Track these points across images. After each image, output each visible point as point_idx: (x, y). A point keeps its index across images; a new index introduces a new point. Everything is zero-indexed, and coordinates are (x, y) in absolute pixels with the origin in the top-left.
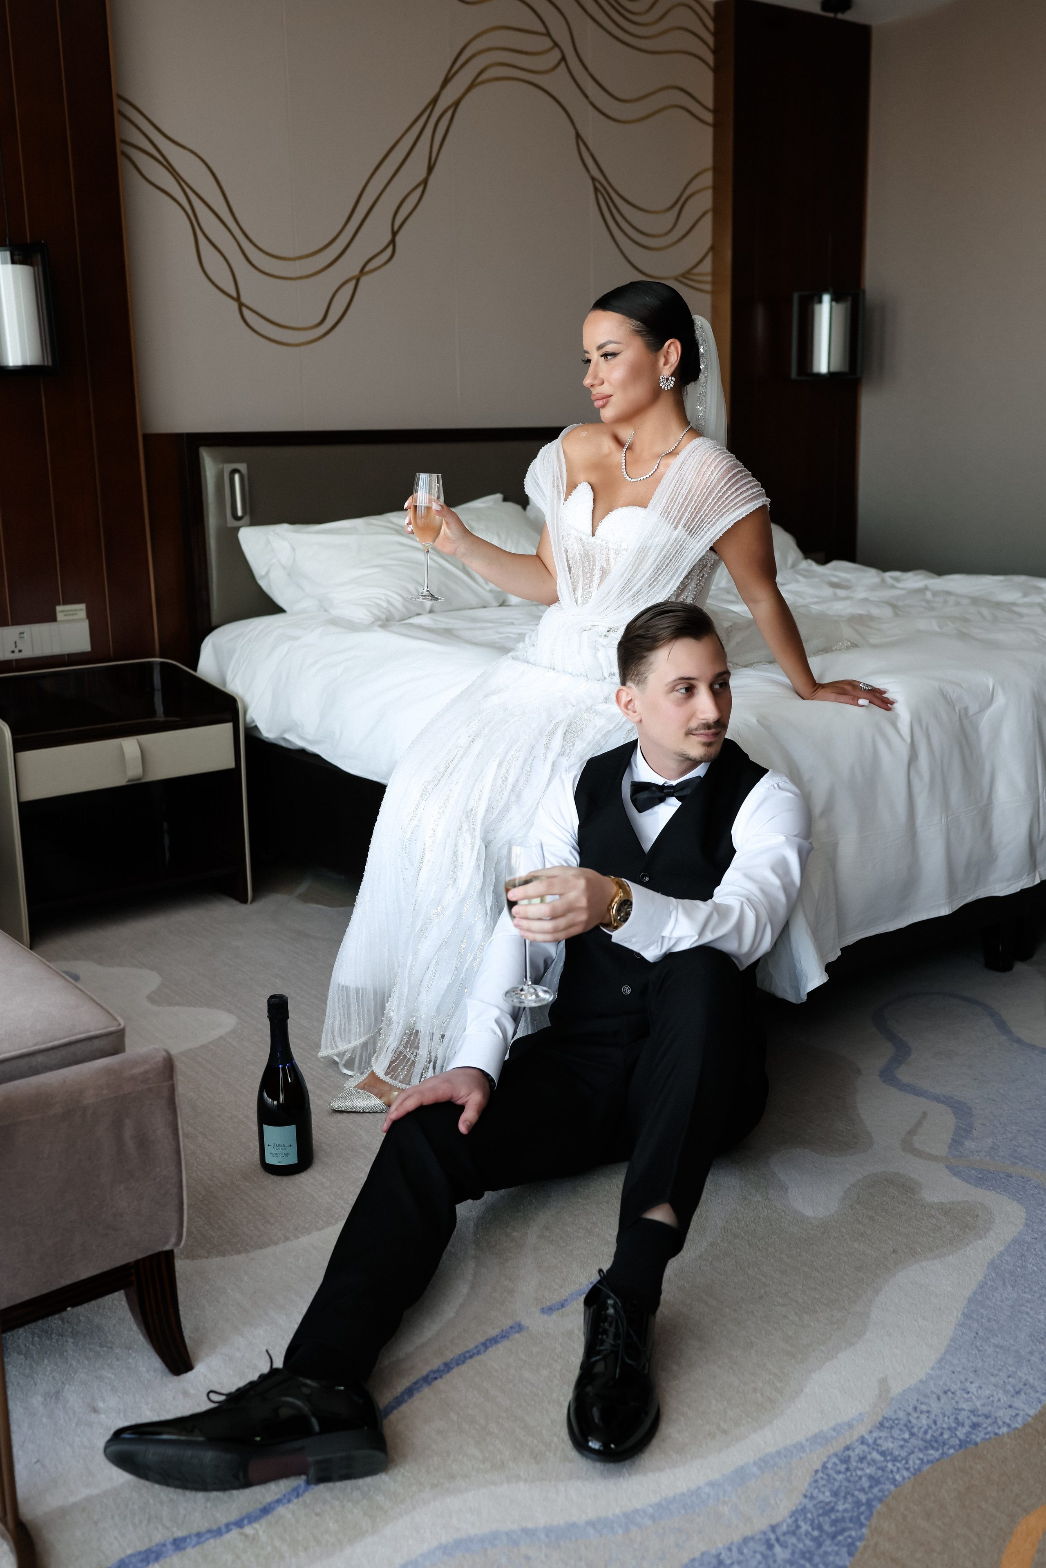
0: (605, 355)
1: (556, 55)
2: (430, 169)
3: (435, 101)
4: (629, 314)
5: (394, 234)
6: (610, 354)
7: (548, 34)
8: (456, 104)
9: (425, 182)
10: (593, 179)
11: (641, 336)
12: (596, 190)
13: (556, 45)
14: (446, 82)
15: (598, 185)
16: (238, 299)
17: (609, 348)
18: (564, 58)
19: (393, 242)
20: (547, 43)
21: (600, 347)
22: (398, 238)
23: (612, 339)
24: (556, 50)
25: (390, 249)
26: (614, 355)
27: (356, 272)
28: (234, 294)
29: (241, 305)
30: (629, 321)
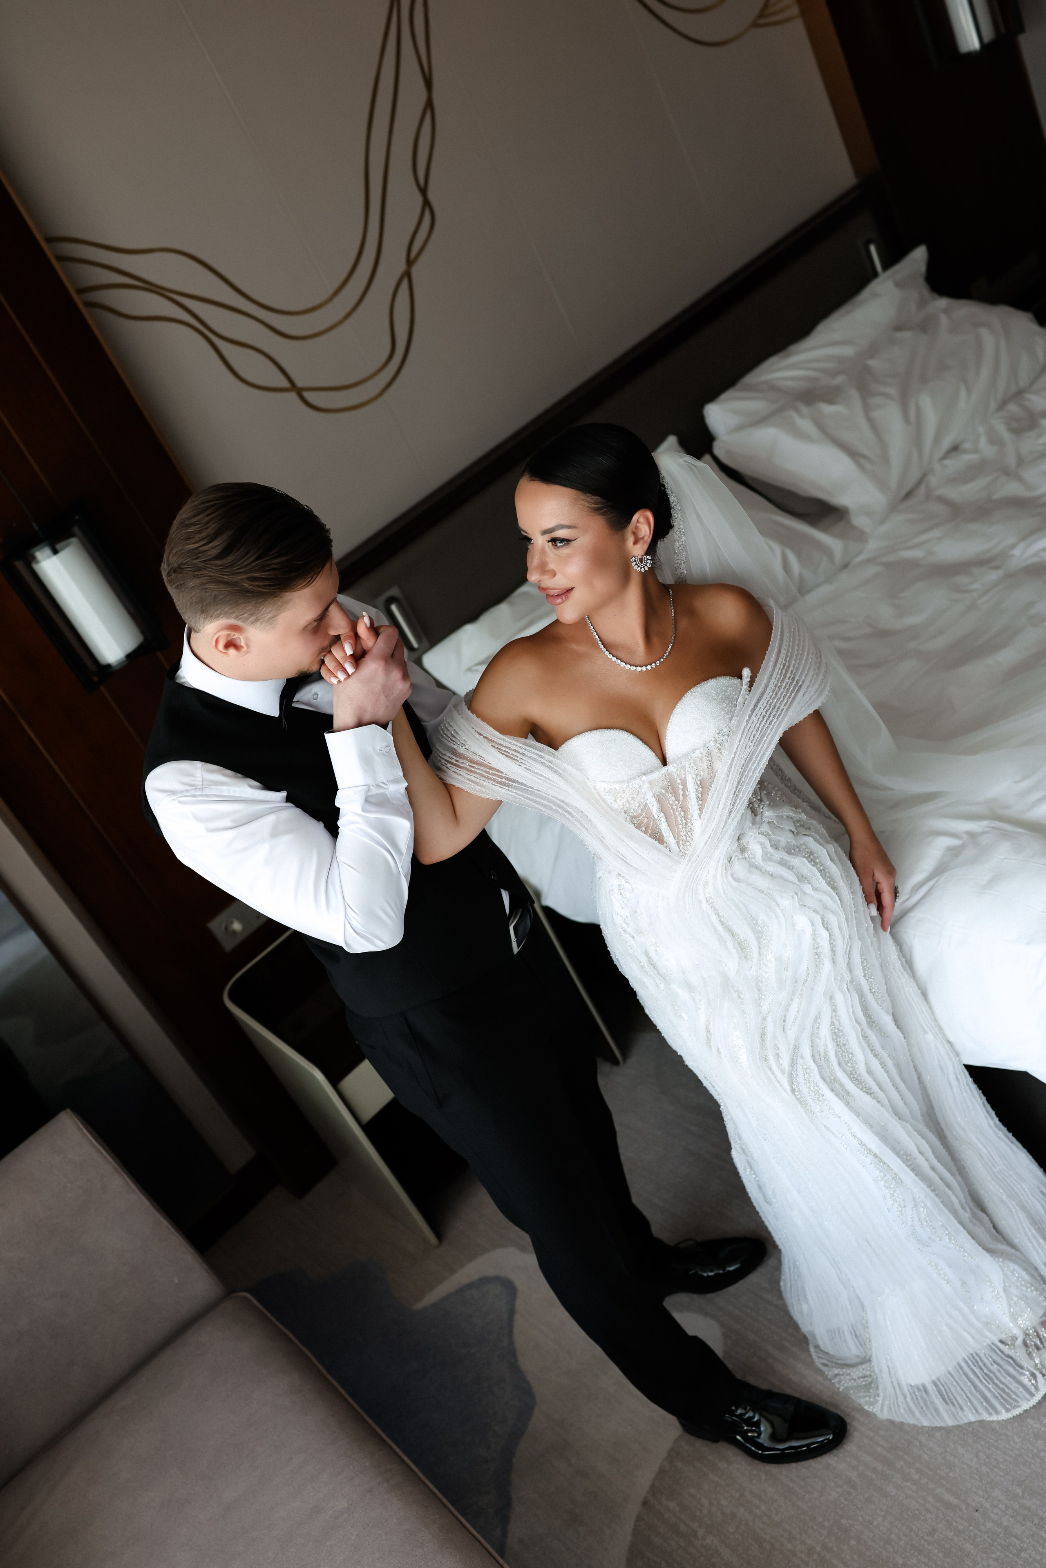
0: (554, 541)
2: (429, 83)
4: (582, 485)
5: (423, 191)
6: (562, 540)
9: (429, 104)
11: (603, 514)
16: (292, 387)
17: (561, 533)
19: (426, 203)
21: (545, 532)
22: (431, 195)
23: (563, 522)
25: (427, 213)
26: (567, 541)
27: (403, 267)
29: (299, 392)
30: (584, 498)
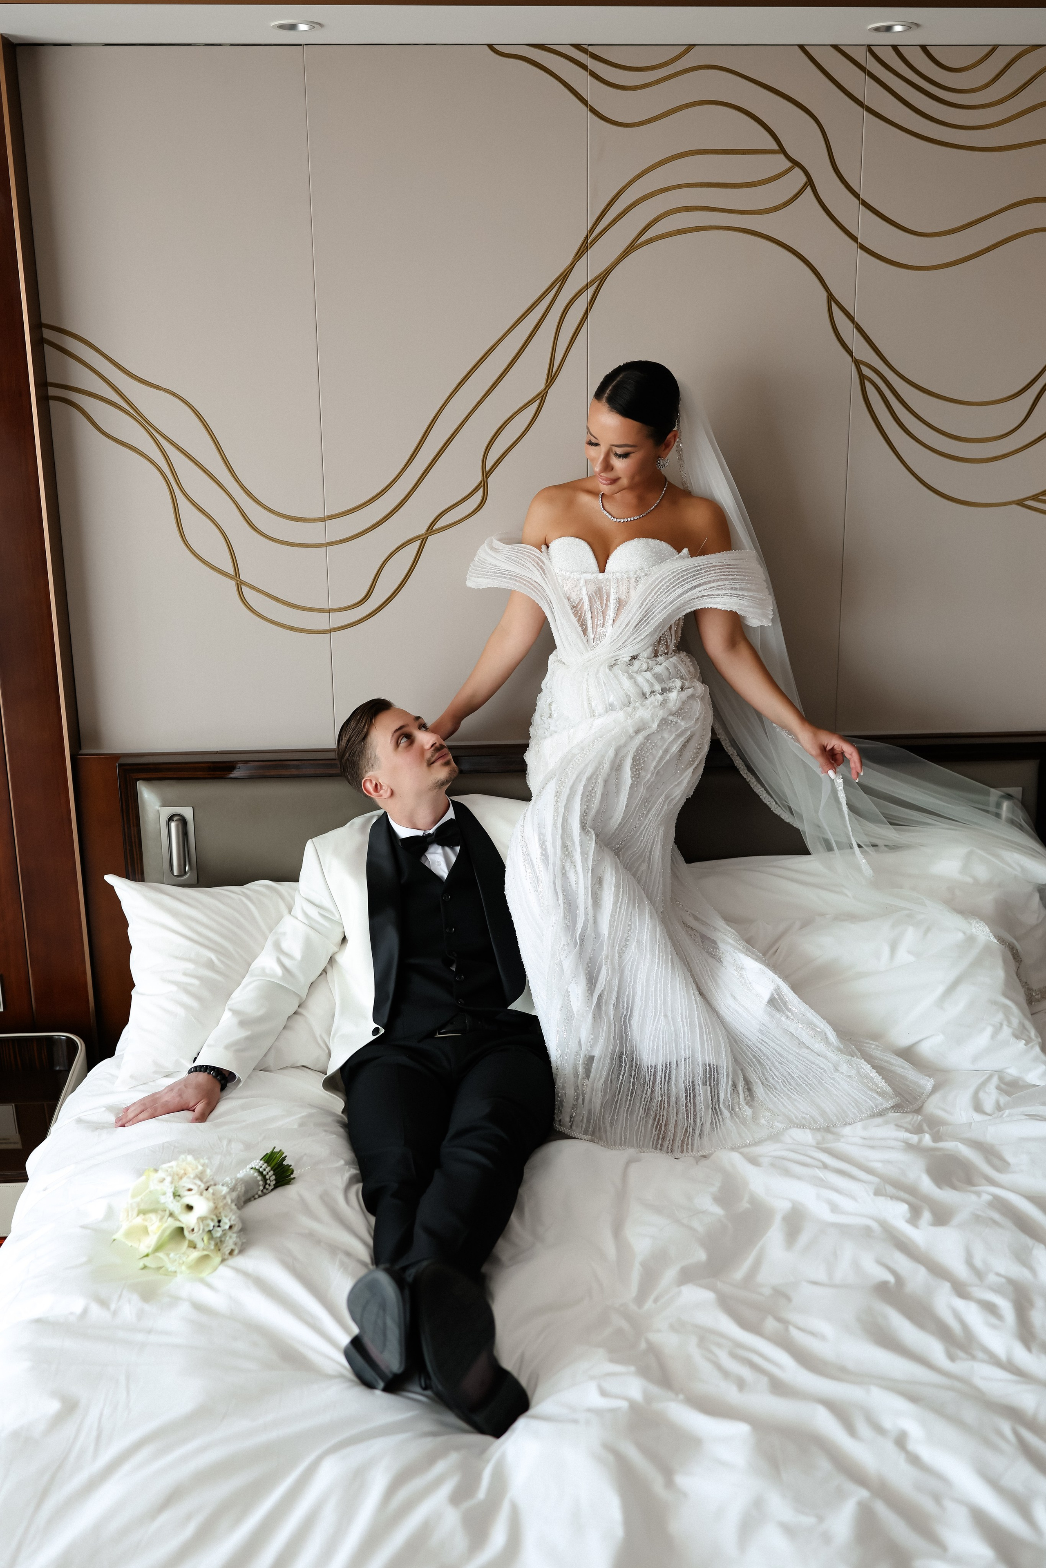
1: (797, 178)
2: (551, 378)
3: (563, 278)
5: (486, 474)
7: (782, 150)
8: (602, 278)
9: (542, 397)
10: (857, 363)
12: (862, 377)
13: (796, 164)
14: (585, 248)
15: (866, 371)
16: (236, 576)
18: (810, 183)
19: (484, 485)
20: (781, 163)
22: (492, 480)
24: (797, 170)
25: (479, 494)
27: (422, 530)
28: (232, 572)
29: (240, 585)
